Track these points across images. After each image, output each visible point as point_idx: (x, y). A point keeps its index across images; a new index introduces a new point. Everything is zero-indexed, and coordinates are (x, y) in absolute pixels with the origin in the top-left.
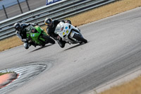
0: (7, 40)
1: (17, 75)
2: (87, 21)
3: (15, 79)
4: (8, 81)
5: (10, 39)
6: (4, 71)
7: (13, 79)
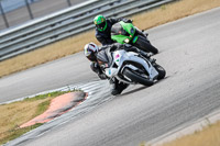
0: (69, 40)
1: (85, 95)
2: (195, 10)
3: (82, 100)
4: (70, 105)
5: (74, 38)
6: (65, 89)
7: (78, 101)
